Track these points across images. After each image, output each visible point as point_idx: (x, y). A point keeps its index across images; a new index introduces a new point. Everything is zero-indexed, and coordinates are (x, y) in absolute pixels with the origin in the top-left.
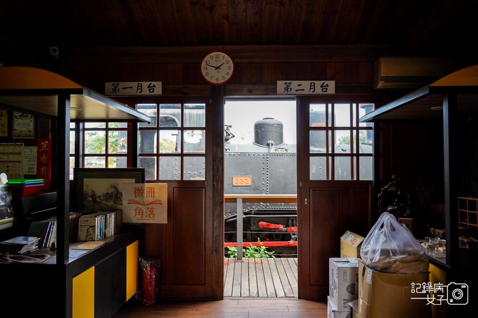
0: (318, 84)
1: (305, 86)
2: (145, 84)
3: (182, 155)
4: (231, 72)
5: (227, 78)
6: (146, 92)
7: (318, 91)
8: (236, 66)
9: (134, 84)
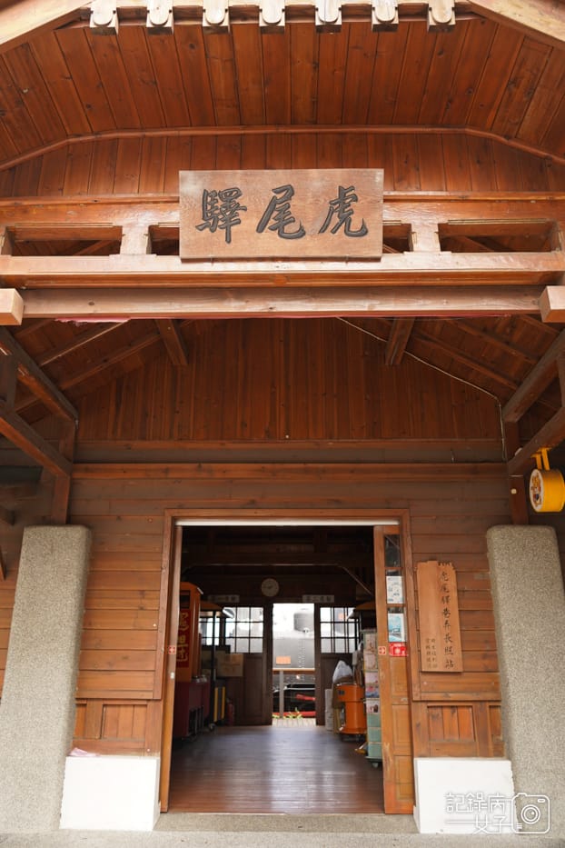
0: (325, 597)
1: (318, 598)
2: (230, 597)
3: (249, 638)
4: (277, 590)
5: (275, 593)
6: (230, 601)
7: (326, 601)
8: (280, 586)
9: (224, 596)
